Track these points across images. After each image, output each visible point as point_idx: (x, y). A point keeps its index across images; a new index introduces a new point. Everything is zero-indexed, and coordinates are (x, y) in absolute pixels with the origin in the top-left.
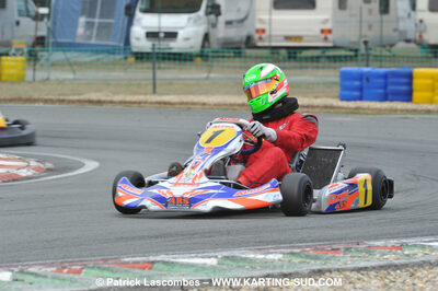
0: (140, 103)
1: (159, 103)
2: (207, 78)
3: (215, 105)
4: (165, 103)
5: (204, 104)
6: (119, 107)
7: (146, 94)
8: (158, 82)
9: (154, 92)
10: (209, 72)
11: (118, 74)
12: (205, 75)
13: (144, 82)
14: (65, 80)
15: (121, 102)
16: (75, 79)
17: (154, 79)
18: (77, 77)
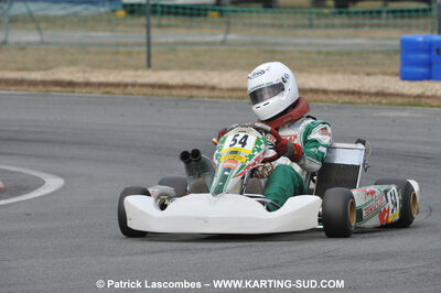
0: (126, 85)
1: (152, 86)
2: (223, 43)
3: (228, 90)
4: (161, 86)
5: (213, 88)
6: (97, 93)
7: (137, 69)
8: (154, 50)
9: (149, 65)
10: (228, 32)
11: (102, 35)
12: (220, 37)
13: (136, 49)
14: (28, 43)
15: (101, 85)
16: (42, 43)
17: (149, 44)
18: (46, 38)
